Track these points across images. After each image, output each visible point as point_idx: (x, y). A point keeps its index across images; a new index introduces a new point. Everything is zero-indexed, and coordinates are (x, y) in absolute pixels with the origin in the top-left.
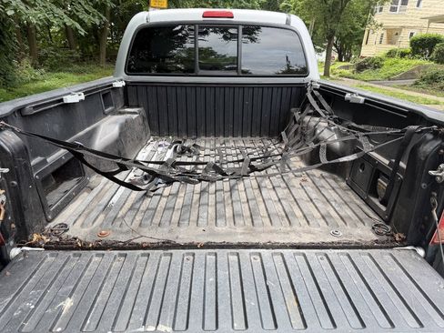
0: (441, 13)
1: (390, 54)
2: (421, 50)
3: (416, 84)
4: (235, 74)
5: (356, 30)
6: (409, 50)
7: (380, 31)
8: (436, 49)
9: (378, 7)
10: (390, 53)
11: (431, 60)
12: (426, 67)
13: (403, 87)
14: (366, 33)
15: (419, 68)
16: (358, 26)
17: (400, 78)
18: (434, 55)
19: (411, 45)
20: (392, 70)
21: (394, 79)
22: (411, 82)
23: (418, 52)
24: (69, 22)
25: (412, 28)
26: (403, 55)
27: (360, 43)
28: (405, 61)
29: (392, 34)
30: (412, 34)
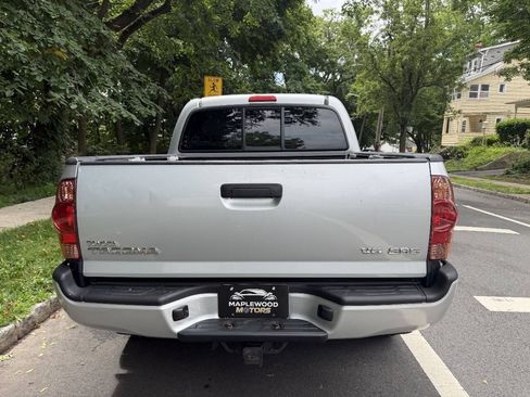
0: (526, 98)
1: (476, 142)
2: (510, 136)
3: (508, 173)
4: (279, 148)
5: (433, 118)
6: (496, 138)
7: (461, 119)
8: (527, 135)
9: (455, 94)
10: (474, 141)
11: (524, 147)
12: (517, 155)
13: (492, 177)
14: (445, 122)
15: (510, 156)
16: (434, 113)
17: (489, 168)
18: (525, 141)
19: (498, 132)
20: (479, 159)
21: (481, 170)
22: (502, 171)
23: (507, 139)
24: (125, 114)
25: (497, 114)
26: (490, 143)
27: (439, 132)
28: (493, 149)
29: (476, 121)
30: (498, 120)
